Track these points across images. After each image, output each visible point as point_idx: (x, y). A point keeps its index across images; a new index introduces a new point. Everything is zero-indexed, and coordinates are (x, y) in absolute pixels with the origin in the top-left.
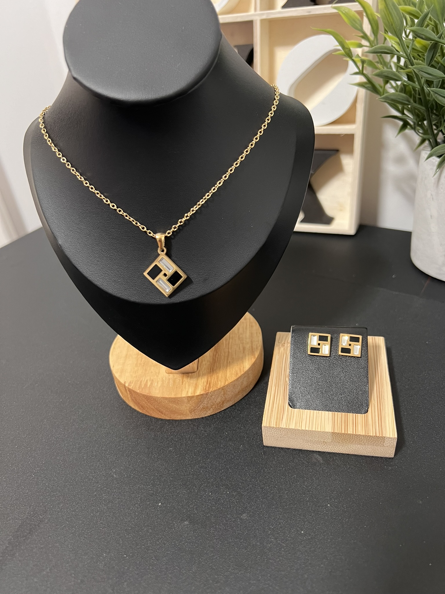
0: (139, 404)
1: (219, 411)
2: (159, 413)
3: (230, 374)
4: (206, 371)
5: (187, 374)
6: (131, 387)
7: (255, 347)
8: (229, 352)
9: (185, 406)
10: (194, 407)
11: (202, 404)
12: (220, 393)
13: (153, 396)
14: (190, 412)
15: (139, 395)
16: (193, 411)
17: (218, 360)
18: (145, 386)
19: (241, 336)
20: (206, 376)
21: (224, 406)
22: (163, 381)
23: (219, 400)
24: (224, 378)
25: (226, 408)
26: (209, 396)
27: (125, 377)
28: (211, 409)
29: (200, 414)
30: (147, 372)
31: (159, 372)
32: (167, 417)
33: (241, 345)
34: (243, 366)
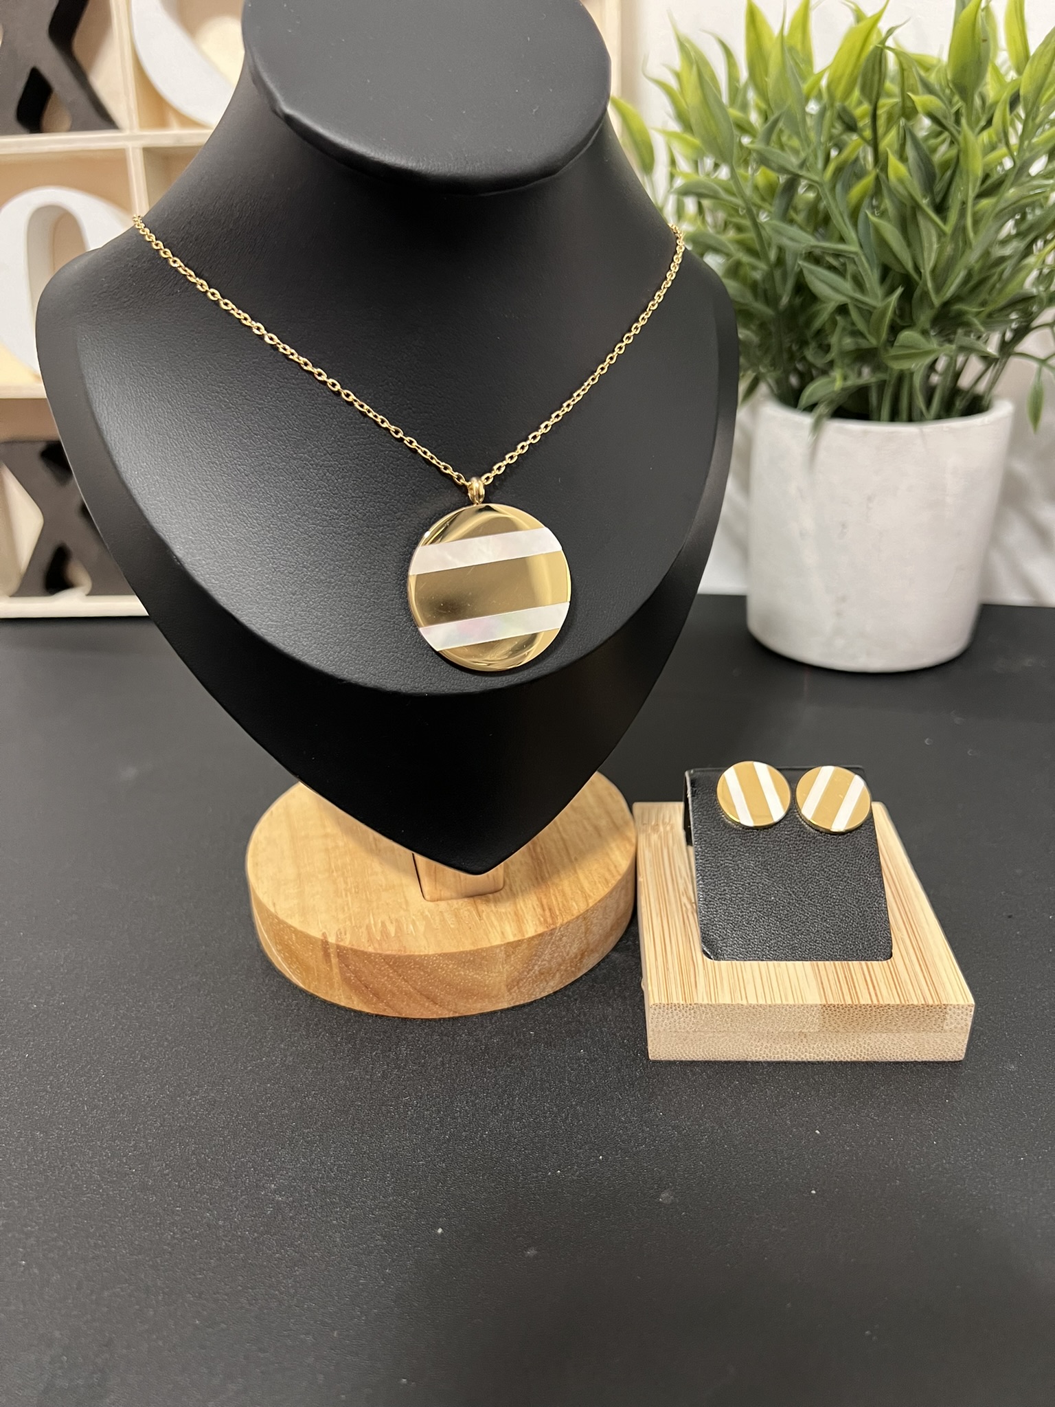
0: (367, 988)
3: (589, 882)
4: (526, 885)
9: (499, 972)
10: (521, 971)
11: (539, 963)
12: (579, 930)
14: (509, 987)
16: (515, 983)
18: (382, 935)
20: (533, 894)
21: (583, 966)
22: (425, 918)
23: (574, 950)
24: (580, 892)
25: (587, 971)
26: (555, 937)
27: (318, 924)
29: (531, 991)
30: (375, 904)
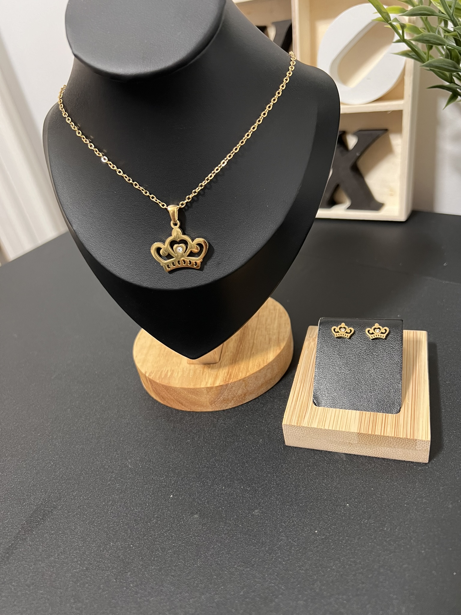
0: (160, 394)
1: (241, 404)
2: (180, 405)
3: (252, 365)
4: (228, 362)
5: (208, 364)
6: (151, 377)
7: (281, 338)
8: (253, 343)
9: (205, 397)
10: (214, 398)
11: (223, 396)
12: (241, 385)
13: (172, 386)
14: (211, 403)
15: (158, 385)
16: (213, 403)
17: (242, 351)
18: (165, 376)
19: (268, 327)
20: (228, 367)
21: (246, 399)
22: (183, 371)
23: (240, 392)
24: (246, 369)
25: (249, 401)
26: (229, 387)
27: (146, 368)
28: (233, 401)
29: (221, 406)
30: (169, 362)
31: (180, 363)
32: (188, 408)
33: (267, 336)
34: (267, 357)
